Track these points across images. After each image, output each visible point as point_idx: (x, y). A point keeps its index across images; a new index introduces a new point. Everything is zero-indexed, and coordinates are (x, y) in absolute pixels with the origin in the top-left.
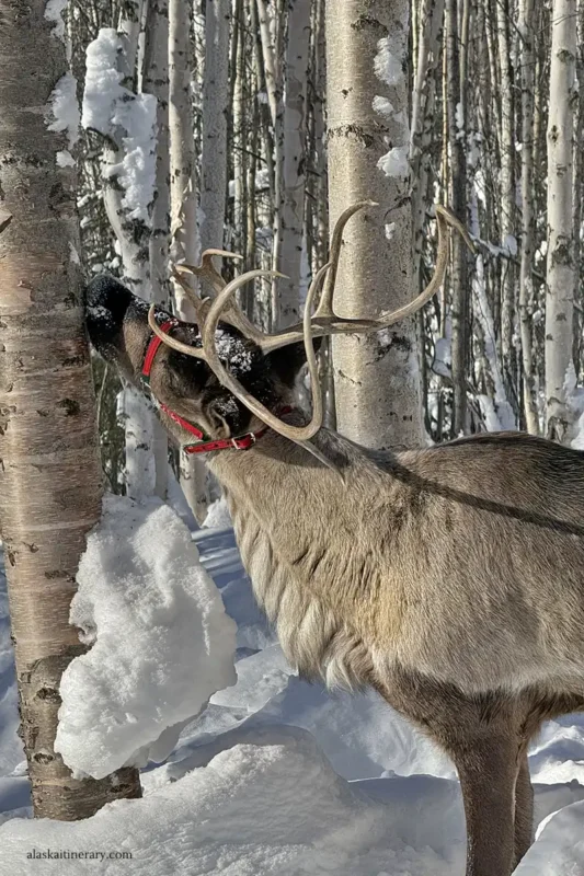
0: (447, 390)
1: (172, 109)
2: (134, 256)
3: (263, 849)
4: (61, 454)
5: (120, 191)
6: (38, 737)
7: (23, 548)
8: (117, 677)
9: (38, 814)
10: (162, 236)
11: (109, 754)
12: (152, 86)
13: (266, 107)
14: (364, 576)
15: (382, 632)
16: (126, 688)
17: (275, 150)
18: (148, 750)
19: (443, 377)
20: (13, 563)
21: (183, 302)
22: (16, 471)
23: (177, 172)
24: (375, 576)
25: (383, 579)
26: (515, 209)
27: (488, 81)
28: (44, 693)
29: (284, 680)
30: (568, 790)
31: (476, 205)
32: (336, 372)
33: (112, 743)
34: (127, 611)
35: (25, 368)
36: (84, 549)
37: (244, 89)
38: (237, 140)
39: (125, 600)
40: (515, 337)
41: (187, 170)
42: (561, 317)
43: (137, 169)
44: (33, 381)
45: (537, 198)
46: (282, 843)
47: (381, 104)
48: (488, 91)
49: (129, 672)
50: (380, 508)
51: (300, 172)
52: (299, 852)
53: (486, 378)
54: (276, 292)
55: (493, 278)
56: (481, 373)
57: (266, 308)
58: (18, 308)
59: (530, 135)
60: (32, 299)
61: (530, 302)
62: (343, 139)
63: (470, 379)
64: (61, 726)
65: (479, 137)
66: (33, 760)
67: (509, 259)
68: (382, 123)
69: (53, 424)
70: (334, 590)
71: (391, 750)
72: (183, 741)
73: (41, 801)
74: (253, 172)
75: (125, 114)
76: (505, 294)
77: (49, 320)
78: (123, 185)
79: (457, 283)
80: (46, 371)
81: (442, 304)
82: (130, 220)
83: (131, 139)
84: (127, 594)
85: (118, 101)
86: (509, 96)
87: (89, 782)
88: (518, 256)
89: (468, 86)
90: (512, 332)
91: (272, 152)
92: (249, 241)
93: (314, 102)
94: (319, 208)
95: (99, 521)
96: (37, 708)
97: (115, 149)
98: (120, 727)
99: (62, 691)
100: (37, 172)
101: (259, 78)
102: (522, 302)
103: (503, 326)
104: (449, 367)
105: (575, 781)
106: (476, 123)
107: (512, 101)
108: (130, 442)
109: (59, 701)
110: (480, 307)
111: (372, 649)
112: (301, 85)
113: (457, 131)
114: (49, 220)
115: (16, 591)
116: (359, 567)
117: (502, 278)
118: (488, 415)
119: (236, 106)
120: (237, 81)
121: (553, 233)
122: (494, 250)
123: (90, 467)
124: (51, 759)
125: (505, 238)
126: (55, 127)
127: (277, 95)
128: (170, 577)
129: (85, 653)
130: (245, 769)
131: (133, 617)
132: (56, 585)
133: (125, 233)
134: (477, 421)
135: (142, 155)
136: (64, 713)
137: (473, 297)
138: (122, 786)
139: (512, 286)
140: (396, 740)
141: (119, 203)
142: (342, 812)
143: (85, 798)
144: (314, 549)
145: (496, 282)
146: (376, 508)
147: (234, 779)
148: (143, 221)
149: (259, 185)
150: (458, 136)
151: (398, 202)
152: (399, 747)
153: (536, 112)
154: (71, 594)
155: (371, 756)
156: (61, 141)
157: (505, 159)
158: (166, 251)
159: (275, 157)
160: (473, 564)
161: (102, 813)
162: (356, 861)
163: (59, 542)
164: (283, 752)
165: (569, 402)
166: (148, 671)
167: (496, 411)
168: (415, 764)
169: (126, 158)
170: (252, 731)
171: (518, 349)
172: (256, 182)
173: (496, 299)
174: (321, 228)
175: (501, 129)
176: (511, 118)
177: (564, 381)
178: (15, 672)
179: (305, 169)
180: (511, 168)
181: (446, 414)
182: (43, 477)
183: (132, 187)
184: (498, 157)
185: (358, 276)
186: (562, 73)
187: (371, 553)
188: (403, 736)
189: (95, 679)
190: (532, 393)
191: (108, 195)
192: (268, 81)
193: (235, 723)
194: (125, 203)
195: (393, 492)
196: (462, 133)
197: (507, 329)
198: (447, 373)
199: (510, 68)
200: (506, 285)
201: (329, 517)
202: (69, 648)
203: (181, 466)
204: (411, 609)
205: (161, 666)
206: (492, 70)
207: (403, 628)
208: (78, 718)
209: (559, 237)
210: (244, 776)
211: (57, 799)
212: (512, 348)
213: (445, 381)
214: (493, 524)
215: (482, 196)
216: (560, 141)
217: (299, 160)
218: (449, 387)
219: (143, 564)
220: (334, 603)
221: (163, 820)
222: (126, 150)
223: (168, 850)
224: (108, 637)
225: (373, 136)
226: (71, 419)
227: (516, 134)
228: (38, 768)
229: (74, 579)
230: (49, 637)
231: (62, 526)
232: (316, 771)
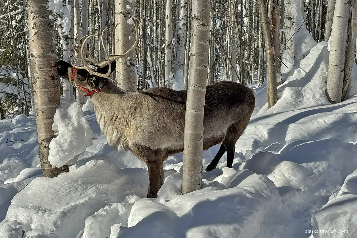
0: (140, 79)
1: (75, 9)
2: (65, 44)
3: (99, 185)
4: (50, 89)
5: (62, 28)
6: (44, 157)
7: (40, 112)
8: (64, 143)
9: (43, 176)
10: (72, 40)
11: (61, 162)
12: (70, 3)
13: (98, 9)
14: (127, 123)
15: (132, 135)
16: (66, 146)
17: (100, 20)
18: (71, 161)
19: (140, 75)
20: (38, 115)
21: (77, 55)
22: (39, 93)
23: (76, 24)
24: (130, 122)
25: (132, 122)
26: (157, 36)
27: (151, 5)
28: (45, 147)
29: (103, 145)
30: (171, 171)
31: (148, 34)
32: (117, 71)
33: (62, 159)
34: (66, 127)
35: (41, 68)
36: (56, 112)
37: (92, 5)
38: (90, 17)
39: (66, 124)
40: (157, 66)
41: (78, 24)
42: (169, 61)
43: (66, 23)
44: (43, 71)
45: (163, 33)
46: (104, 183)
47: (128, 7)
48: (151, 7)
49: (66, 142)
50: (130, 107)
51: (106, 25)
52: (108, 185)
53: (150, 76)
54: (100, 54)
55: (151, 52)
56: (149, 75)
57: (97, 58)
58: (40, 53)
59: (161, 18)
60: (43, 51)
61: (160, 58)
62: (119, 15)
63: (146, 76)
64: (50, 155)
65: (149, 18)
66: (42, 163)
67: (156, 47)
68: (128, 12)
69: (48, 82)
70: (120, 126)
71: (129, 162)
72: (79, 159)
73: (44, 173)
74: (94, 25)
75: (63, 9)
76: (154, 56)
77: (47, 56)
78: (63, 27)
79: (143, 53)
80: (46, 69)
81: (139, 58)
82: (64, 35)
83: (65, 15)
84: (66, 123)
85: (62, 6)
86: (156, 9)
87: (56, 168)
88: (158, 47)
89: (146, 6)
90: (156, 65)
91: (99, 20)
92: (93, 42)
93: (109, 8)
94: (110, 34)
95: (59, 106)
96: (43, 150)
97: (61, 18)
98: (64, 155)
99: (50, 146)
100: (44, 20)
101: (96, 2)
102: (159, 58)
103: (154, 63)
104: (141, 73)
105: (173, 169)
106: (148, 15)
107: (156, 10)
108: (64, 89)
109: (49, 149)
110: (149, 59)
111: (129, 141)
112: (106, 4)
113: (144, 16)
114: (47, 32)
115: (39, 122)
116: (126, 120)
117: (154, 52)
118: (150, 85)
119: (90, 9)
120: (90, 3)
121: (167, 41)
122: (152, 45)
123: (57, 92)
124: (47, 163)
125: (155, 43)
126: (49, 9)
127: (101, 6)
128: (77, 119)
129: (56, 137)
130: (95, 165)
131: (67, 129)
132: (48, 121)
133: (63, 38)
134: (148, 86)
135: (68, 19)
136: (50, 152)
137: (147, 56)
138: (64, 169)
139: (156, 54)
140: (130, 160)
141: (62, 31)
142: (119, 176)
143: (55, 172)
144: (115, 116)
145: (152, 53)
146: (130, 106)
147: (92, 168)
148: (68, 36)
149: (95, 28)
150: (144, 17)
151: (132, 31)
152: (131, 161)
153: (162, 13)
154: (52, 123)
155: (124, 163)
156: (51, 13)
157: (155, 24)
158: (73, 43)
159: (100, 21)
160: (155, 119)
161: (60, 176)
162: (121, 187)
163: (49, 110)
164: (104, 161)
165: (170, 81)
166: (71, 142)
167: (152, 84)
168: (135, 165)
169: (64, 20)
170: (96, 157)
171: (157, 69)
172: (95, 27)
173: (152, 57)
174: (111, 39)
175: (154, 16)
176: (156, 14)
177: (169, 76)
178: (38, 142)
179: (107, 24)
180: (156, 26)
181: (140, 84)
182: (46, 95)
183: (65, 27)
184: (153, 23)
185: (122, 48)
186: (169, 3)
187: (129, 117)
188: (132, 159)
189: (58, 144)
190: (161, 79)
191: (59, 29)
192: (98, 3)
193: (91, 156)
194: (63, 31)
195: (134, 102)
196: (145, 17)
197: (155, 64)
198: (141, 75)
199: (156, 2)
200: (155, 54)
201: (118, 108)
202: (51, 136)
203: (76, 95)
204: (139, 130)
205: (74, 141)
206: (152, 2)
207: (137, 134)
208: (54, 153)
209: (168, 42)
210: (95, 167)
211: (48, 172)
212: (156, 69)
213: (140, 76)
214: (159, 109)
215: (149, 32)
216: (169, 19)
217: (106, 22)
218: (141, 78)
219: (70, 116)
220: (120, 129)
221: (75, 178)
222: (64, 18)
223: (76, 185)
224: (61, 134)
225: (126, 15)
226: (53, 81)
227: (157, 18)
228: (44, 165)
229: (53, 120)
230: (47, 133)
231: (50, 106)
232: (112, 166)
